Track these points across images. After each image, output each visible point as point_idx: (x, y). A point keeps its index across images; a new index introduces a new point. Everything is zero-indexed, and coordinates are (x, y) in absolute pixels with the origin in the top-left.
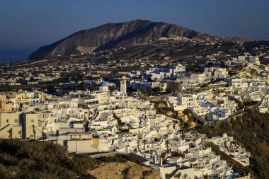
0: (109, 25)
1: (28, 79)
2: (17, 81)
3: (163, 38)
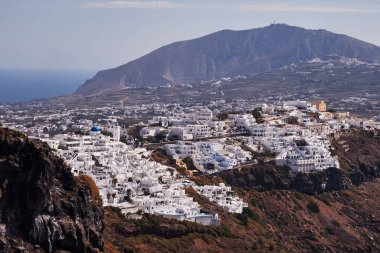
3: (314, 61)
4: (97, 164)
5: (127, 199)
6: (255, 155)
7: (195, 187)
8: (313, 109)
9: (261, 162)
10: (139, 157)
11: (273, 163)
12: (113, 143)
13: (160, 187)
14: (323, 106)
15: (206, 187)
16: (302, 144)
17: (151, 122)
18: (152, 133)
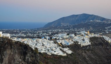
0: (73, 15)
1: (40, 34)
2: (37, 35)
3: (91, 21)
4: (43, 44)
5: (48, 51)
6: (74, 42)
7: (62, 49)
8: (86, 33)
9: (75, 44)
10: (51, 43)
11: (78, 44)
12: (46, 40)
13: (55, 49)
14: (89, 32)
15: (64, 49)
16: (84, 40)
17: (55, 35)
18: (54, 38)
